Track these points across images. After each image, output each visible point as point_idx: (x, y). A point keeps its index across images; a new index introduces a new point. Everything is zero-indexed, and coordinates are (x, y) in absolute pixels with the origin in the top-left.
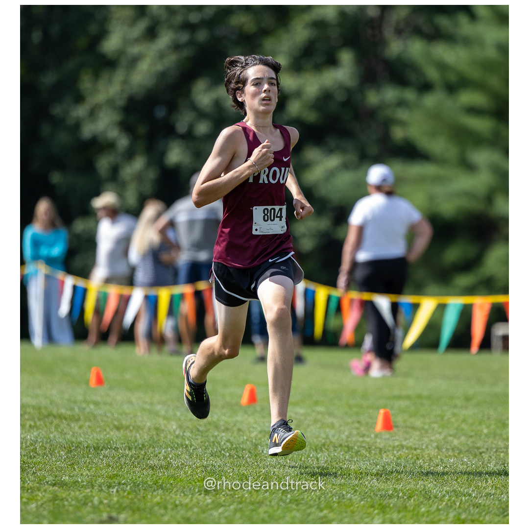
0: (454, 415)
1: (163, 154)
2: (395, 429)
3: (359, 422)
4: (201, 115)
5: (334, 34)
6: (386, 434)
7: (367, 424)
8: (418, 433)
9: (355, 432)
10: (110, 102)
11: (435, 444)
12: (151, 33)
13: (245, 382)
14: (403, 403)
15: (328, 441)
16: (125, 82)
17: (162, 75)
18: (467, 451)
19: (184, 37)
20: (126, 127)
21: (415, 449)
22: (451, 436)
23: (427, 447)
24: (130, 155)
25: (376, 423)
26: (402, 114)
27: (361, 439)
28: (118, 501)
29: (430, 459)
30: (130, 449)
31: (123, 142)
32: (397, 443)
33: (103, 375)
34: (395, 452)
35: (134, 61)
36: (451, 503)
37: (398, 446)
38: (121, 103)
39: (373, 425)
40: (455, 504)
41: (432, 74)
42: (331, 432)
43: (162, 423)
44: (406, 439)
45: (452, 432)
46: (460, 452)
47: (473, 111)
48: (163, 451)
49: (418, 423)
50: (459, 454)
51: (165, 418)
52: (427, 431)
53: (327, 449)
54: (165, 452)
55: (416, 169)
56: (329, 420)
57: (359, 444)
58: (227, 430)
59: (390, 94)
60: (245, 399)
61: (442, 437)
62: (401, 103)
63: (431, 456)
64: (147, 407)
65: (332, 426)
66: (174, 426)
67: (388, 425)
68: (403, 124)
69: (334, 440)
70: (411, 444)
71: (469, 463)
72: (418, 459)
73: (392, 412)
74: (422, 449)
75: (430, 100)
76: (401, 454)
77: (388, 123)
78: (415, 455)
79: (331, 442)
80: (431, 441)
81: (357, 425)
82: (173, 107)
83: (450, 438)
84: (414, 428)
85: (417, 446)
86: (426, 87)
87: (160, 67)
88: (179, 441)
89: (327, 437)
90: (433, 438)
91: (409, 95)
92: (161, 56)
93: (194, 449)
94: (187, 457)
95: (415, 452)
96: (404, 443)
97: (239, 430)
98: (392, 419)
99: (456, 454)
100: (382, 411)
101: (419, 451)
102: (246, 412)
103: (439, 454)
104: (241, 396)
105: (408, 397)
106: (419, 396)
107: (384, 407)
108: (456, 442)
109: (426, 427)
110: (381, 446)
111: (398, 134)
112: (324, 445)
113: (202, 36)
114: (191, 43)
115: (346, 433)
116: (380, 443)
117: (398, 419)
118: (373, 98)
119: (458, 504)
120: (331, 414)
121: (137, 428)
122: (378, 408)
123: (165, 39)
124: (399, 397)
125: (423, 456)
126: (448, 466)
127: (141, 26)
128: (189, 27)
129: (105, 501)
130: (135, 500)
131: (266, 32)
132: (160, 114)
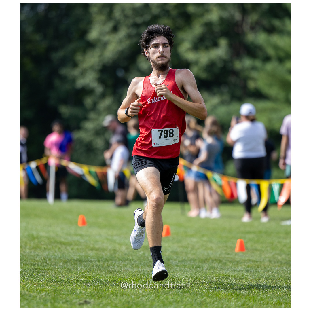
0: (279, 242)
2: (246, 251)
4: (143, 74)
5: (217, 29)
6: (241, 254)
7: (231, 247)
8: (258, 253)
9: (224, 252)
10: (92, 68)
11: (268, 259)
14: (251, 236)
15: (209, 257)
16: (100, 56)
17: (122, 52)
18: (285, 263)
19: (134, 31)
20: (101, 81)
21: (257, 262)
22: (277, 254)
23: (263, 261)
24: (103, 96)
25: (235, 248)
26: (254, 74)
27: (227, 256)
28: (90, 292)
29: (265, 268)
30: (99, 261)
31: (99, 89)
32: (247, 258)
33: (86, 219)
34: (245, 264)
35: (105, 45)
37: (247, 260)
38: (99, 68)
40: (277, 293)
41: (271, 52)
42: (210, 252)
43: (118, 247)
44: (252, 256)
45: (278, 252)
46: (282, 263)
49: (259, 247)
50: (281, 264)
51: (119, 244)
52: (264, 252)
53: (208, 262)
54: (118, 263)
55: (263, 104)
56: (210, 245)
57: (225, 259)
59: (247, 62)
60: (164, 234)
61: (272, 255)
62: (254, 68)
63: (265, 266)
64: (109, 237)
65: (211, 249)
66: (124, 248)
67: (242, 248)
68: (254, 79)
69: (212, 256)
70: (254, 259)
71: (286, 270)
72: (258, 267)
73: (244, 241)
74: (260, 262)
75: (270, 66)
76: (248, 265)
77: (246, 79)
78: (257, 265)
79: (210, 258)
80: (266, 257)
81: (225, 248)
82: (127, 69)
83: (276, 256)
84: (257, 250)
85: (258, 260)
86: (267, 59)
87: (120, 48)
88: (126, 257)
89: (208, 255)
90: (267, 256)
91: (258, 63)
92: (120, 41)
93: (134, 262)
94: (130, 266)
95: (256, 264)
96: (251, 258)
98: (245, 245)
99: (279, 265)
100: (239, 241)
101: (258, 263)
102: (164, 241)
103: (269, 265)
105: (254, 232)
106: (260, 232)
107: (241, 238)
108: (280, 258)
109: (263, 249)
110: (238, 260)
111: (252, 85)
112: (206, 259)
114: (138, 34)
115: (219, 253)
116: (237, 258)
117: (248, 245)
118: (238, 65)
119: (279, 294)
120: (211, 242)
121: (103, 250)
122: (237, 239)
123: (123, 32)
124: (249, 232)
125: (261, 266)
126: (275, 272)
127: (110, 25)
128: (136, 25)
129: (83, 292)
130: (100, 291)
131: (178, 28)
132: (120, 74)
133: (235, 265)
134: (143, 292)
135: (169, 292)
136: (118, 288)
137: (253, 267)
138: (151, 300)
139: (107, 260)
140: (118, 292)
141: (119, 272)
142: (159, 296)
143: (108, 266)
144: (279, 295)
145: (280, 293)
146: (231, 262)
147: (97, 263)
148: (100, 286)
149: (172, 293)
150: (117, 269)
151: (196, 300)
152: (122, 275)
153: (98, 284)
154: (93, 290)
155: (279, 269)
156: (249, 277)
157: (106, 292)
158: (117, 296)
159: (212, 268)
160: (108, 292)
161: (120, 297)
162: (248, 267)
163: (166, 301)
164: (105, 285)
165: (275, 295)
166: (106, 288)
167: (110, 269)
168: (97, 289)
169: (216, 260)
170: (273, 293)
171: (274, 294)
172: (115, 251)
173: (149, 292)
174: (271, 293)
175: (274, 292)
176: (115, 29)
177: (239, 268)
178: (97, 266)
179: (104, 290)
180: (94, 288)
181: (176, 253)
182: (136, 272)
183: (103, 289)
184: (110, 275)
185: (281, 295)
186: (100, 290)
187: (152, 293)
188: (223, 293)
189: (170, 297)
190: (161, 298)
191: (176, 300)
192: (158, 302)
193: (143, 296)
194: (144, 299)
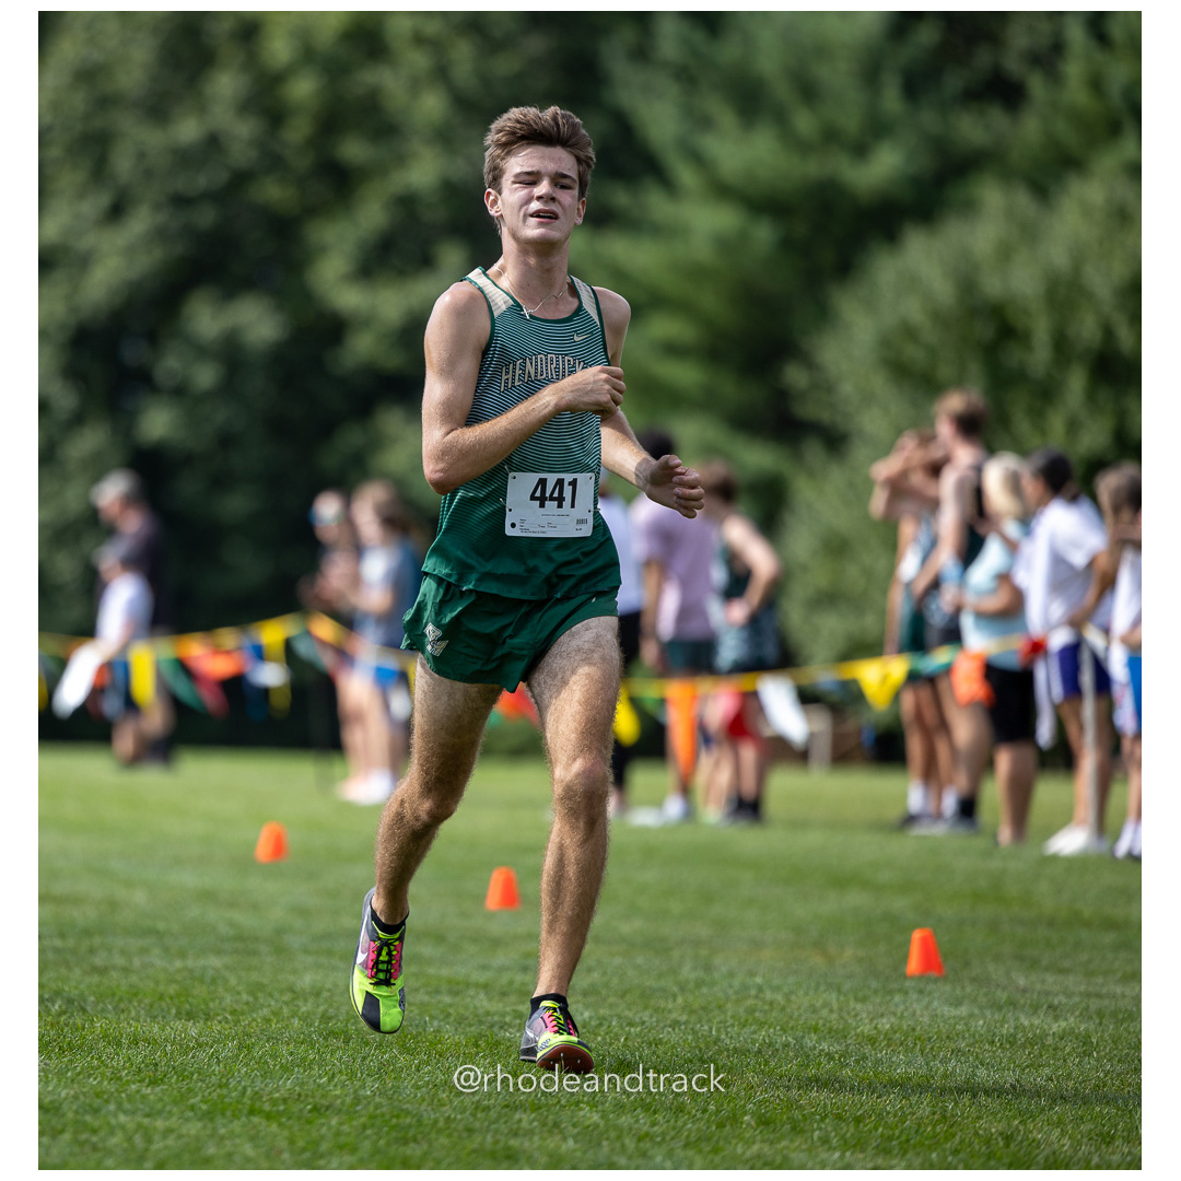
2: (520, 908)
4: (201, 351)
5: (436, 214)
6: (507, 915)
7: (471, 895)
9: (452, 910)
13: (263, 817)
16: (69, 297)
17: (137, 286)
18: (644, 945)
19: (175, 220)
22: (616, 918)
27: (463, 923)
30: (62, 936)
32: (521, 931)
35: (84, 262)
37: (524, 936)
39: (480, 898)
46: (632, 946)
47: (672, 350)
50: (630, 948)
51: (126, 883)
57: (457, 932)
58: (232, 904)
60: (264, 850)
66: (141, 896)
67: (511, 898)
76: (527, 952)
82: (153, 338)
92: (130, 251)
102: (265, 875)
107: (504, 865)
110: (497, 934)
113: (206, 217)
116: (495, 928)
122: (494, 866)
123: (140, 222)
124: (531, 849)
127: (101, 201)
128: (181, 202)
131: (312, 211)
132: (133, 353)
134: (200, 1035)
135: (282, 1034)
136: (126, 1019)
138: (226, 1058)
139: (87, 933)
140: (122, 1036)
141: (126, 970)
142: (249, 1048)
143: (92, 951)
144: (624, 1046)
145: (626, 1039)
146: (475, 940)
148: (64, 1013)
149: (291, 1038)
150: (120, 961)
151: (364, 1059)
152: (134, 979)
153: (60, 1006)
157: (84, 1033)
158: (119, 1044)
161: (129, 1048)
162: (526, 956)
163: (271, 1062)
164: (84, 1010)
165: (611, 1044)
166: (85, 1021)
167: (98, 961)
168: (58, 1023)
170: (604, 1039)
171: (608, 1040)
172: (113, 905)
173: (220, 1032)
175: (607, 1033)
176: (117, 212)
177: (500, 958)
181: (302, 912)
182: (179, 971)
183: (75, 1024)
184: (95, 979)
185: (630, 1043)
186: (67, 1025)
187: (227, 1037)
188: (449, 1038)
189: (284, 1050)
190: (258, 1052)
191: (304, 1059)
192: (247, 1065)
193: (200, 1045)
194: (202, 1055)
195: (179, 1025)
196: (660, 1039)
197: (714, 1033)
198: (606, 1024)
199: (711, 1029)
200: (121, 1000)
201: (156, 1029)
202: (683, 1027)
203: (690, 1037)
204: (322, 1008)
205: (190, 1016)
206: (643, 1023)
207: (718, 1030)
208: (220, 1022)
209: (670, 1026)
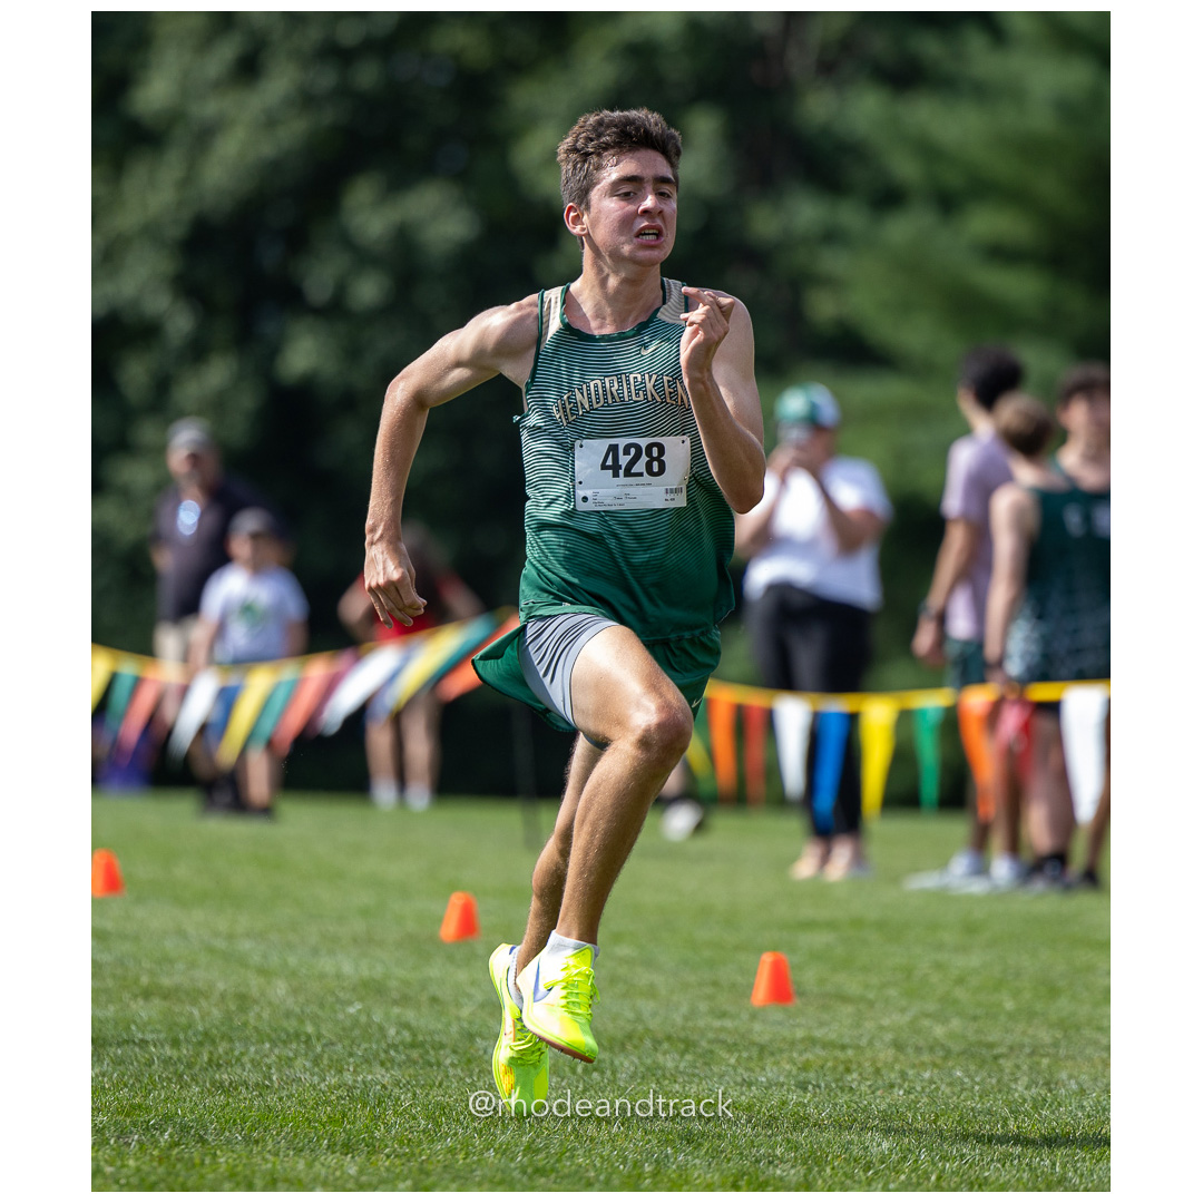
0: (938, 966)
1: (273, 351)
2: (797, 1002)
3: (715, 984)
4: (363, 258)
5: (677, 70)
6: (776, 1013)
7: (733, 986)
8: (849, 1009)
9: (703, 1007)
10: (150, 231)
11: (889, 1037)
12: (249, 68)
13: (453, 886)
14: (820, 939)
15: (640, 1028)
16: (188, 181)
17: (274, 167)
18: (963, 1053)
19: (326, 79)
20: (187, 287)
21: (843, 1048)
22: (928, 1015)
23: (870, 1043)
24: (197, 351)
25: (751, 987)
26: (833, 262)
27: (717, 1023)
28: (138, 1170)
29: (878, 1071)
30: (175, 1043)
31: (180, 323)
32: (800, 1034)
33: (121, 867)
34: (795, 1055)
35: (205, 136)
36: (919, 1177)
37: (803, 1040)
38: (176, 232)
39: (745, 991)
40: (929, 1179)
41: (905, 168)
42: (647, 1006)
43: (255, 983)
44: (822, 1024)
45: (931, 1007)
46: (948, 1054)
47: (1000, 253)
48: (252, 1049)
49: (853, 986)
50: (945, 1058)
51: (263, 971)
52: (871, 1004)
53: (636, 1047)
54: (256, 1052)
55: (871, 389)
56: (644, 978)
57: (711, 1035)
58: (404, 1000)
59: (804, 212)
60: (449, 928)
61: (907, 1018)
62: (831, 236)
63: (879, 1065)
64: (220, 944)
65: (651, 992)
66: (280, 988)
67: (781, 990)
68: (833, 283)
69: (653, 1024)
70: (833, 1036)
71: (966, 1080)
72: (848, 1070)
73: (790, 959)
74: (858, 1048)
75: (901, 229)
76: (808, 1060)
77: (802, 283)
78: (842, 1062)
79: (647, 1030)
80: (881, 1028)
81: (709, 990)
82: (297, 241)
83: (926, 1023)
84: (844, 999)
85: (847, 1040)
86: (889, 199)
87: (267, 149)
88: (291, 1025)
89: (639, 1019)
90: (886, 1022)
91: (850, 216)
92: (270, 122)
93: (325, 1045)
94: (308, 1064)
95: (841, 1055)
96: (818, 1033)
97: (434, 1000)
98: (792, 976)
99: (939, 1061)
100: (767, 958)
101: (850, 1052)
102: (450, 959)
103: (896, 1060)
104: (440, 920)
105: (831, 925)
106: (858, 923)
107: (774, 948)
108: (939, 1031)
109: (871, 996)
110: (765, 1039)
111: (824, 308)
112: (630, 1037)
113: (367, 75)
114: (343, 91)
115: (684, 1009)
116: (761, 1032)
117: (807, 977)
118: (764, 223)
119: (933, 1178)
120: (649, 964)
121: (196, 995)
122: (760, 950)
123: (280, 82)
124: (809, 925)
125: (859, 1065)
126: (919, 1089)
127: (224, 53)
128: (337, 55)
129: (109, 1169)
130: (179, 1166)
131: (515, 68)
133: (750, 1058)
134: (361, 1172)
135: (473, 1171)
136: (259, 1153)
137: (826, 1068)
139: (208, 1038)
140: (254, 1172)
141: (261, 1088)
143: (215, 1064)
145: (938, 1178)
146: (732, 1047)
147: (168, 1051)
148: (178, 1144)
150: (253, 1076)
152: (272, 1099)
153: (171, 1136)
154: (151, 1161)
155: (935, 1079)
156: (811, 1110)
157: (204, 1171)
159: (653, 1073)
160: (214, 1171)
162: (805, 1068)
164: (202, 1140)
166: (205, 1155)
167: (222, 1075)
168: (168, 1157)
169: (669, 1038)
170: (909, 1178)
171: (914, 1180)
172: (244, 1000)
173: (388, 1170)
174: (903, 1177)
175: (913, 1171)
177: (770, 1072)
178: (167, 1062)
179: (197, 1161)
180: (156, 1153)
182: (332, 1089)
183: (191, 1159)
184: (222, 1099)
185: (944, 1184)
186: (178, 1160)
188: (699, 1176)
195: (332, 1160)
196: (985, 1178)
197: (1057, 1170)
198: (912, 1158)
199: (1054, 1164)
200: (253, 1128)
201: (301, 1165)
202: (1016, 1162)
203: (1025, 1176)
204: (525, 1139)
205: (348, 1148)
206: (963, 1156)
207: (1064, 1166)
208: (388, 1156)
209: (999, 1161)
